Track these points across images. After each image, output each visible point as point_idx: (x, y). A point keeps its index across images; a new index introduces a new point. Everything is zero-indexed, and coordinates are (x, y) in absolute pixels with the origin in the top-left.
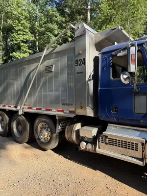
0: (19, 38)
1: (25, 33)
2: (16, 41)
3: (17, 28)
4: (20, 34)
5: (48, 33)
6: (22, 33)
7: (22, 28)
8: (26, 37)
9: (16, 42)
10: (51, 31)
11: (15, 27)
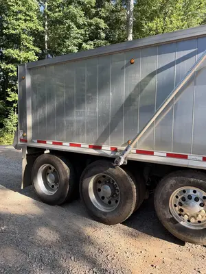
0: (19, 25)
1: (28, 18)
2: (14, 29)
3: (15, 9)
4: (21, 19)
5: (68, 21)
6: (23, 18)
7: (24, 9)
8: (31, 25)
9: (14, 32)
10: (73, 18)
11: (12, 5)
